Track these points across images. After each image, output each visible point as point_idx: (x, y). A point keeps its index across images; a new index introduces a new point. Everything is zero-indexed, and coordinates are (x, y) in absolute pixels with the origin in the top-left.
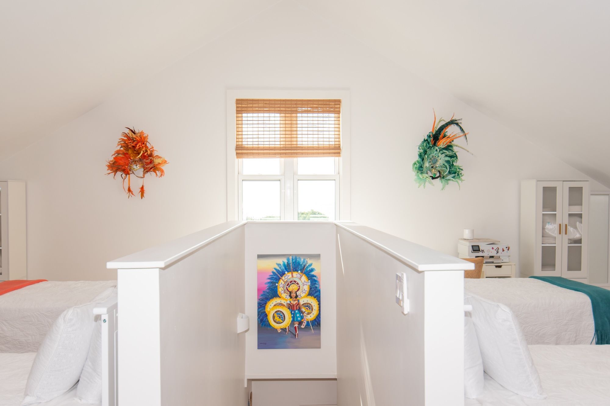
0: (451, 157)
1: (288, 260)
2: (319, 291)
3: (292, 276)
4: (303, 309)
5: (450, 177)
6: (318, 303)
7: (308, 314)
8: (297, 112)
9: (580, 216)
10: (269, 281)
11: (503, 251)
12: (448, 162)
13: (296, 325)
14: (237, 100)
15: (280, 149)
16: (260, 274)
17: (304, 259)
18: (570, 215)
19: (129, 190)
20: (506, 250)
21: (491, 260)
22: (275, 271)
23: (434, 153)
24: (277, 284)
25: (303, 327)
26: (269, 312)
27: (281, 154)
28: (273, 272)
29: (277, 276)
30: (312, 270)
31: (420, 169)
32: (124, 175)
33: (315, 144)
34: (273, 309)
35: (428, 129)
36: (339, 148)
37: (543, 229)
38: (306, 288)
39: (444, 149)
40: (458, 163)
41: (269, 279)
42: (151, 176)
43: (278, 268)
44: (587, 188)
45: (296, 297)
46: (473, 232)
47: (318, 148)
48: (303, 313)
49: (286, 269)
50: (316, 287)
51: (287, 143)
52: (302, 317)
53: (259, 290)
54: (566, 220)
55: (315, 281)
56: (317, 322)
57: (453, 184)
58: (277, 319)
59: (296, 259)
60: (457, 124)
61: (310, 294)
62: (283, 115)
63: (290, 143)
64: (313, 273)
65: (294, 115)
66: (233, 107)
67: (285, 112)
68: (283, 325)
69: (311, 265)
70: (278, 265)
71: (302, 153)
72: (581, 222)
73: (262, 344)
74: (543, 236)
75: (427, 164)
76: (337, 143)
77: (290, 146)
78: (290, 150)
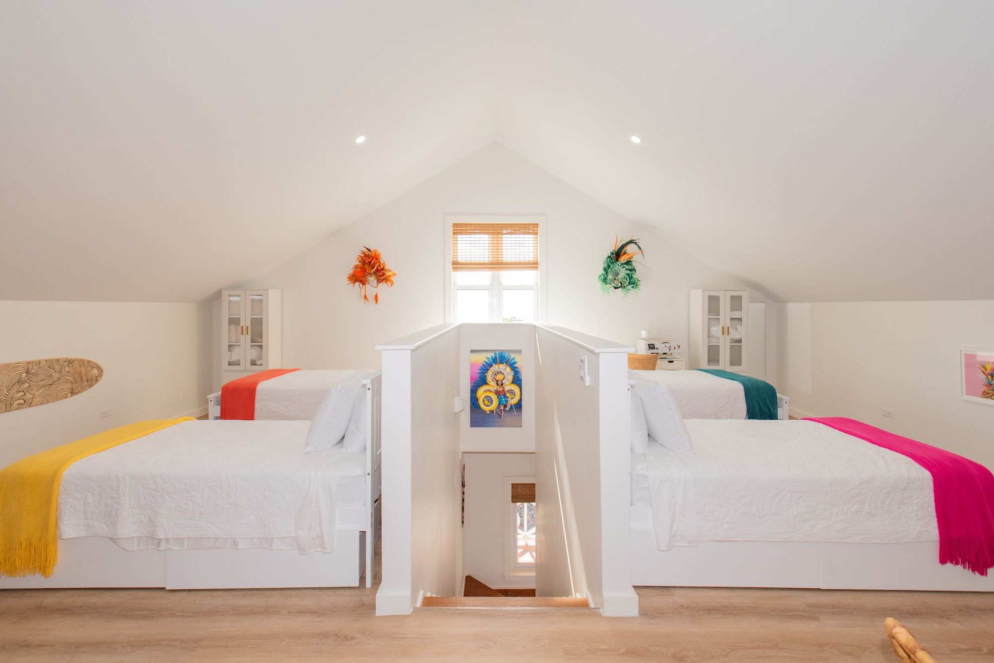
0: (631, 270)
1: (496, 354)
2: (521, 380)
3: (499, 367)
4: (508, 395)
5: (630, 287)
6: (520, 390)
7: (512, 398)
8: (502, 234)
9: (740, 320)
10: (480, 371)
11: (675, 348)
12: (628, 274)
13: (502, 408)
14: (454, 224)
15: (488, 264)
16: (473, 365)
17: (509, 354)
18: (732, 319)
19: (365, 297)
20: (677, 348)
21: (664, 356)
22: (484, 363)
23: (617, 267)
24: (486, 374)
25: (507, 409)
26: (480, 397)
27: (489, 268)
28: (483, 365)
29: (486, 368)
30: (515, 363)
31: (605, 280)
32: (361, 285)
33: (518, 260)
34: (482, 394)
35: (612, 247)
36: (537, 263)
37: (709, 330)
38: (510, 377)
39: (624, 264)
40: (636, 276)
41: (480, 369)
42: (383, 285)
43: (487, 361)
44: (745, 296)
45: (502, 384)
46: (649, 333)
47: (520, 264)
48: (507, 397)
49: (493, 361)
50: (518, 377)
51: (494, 259)
52: (507, 401)
53: (472, 379)
54: (728, 323)
55: (518, 371)
56: (519, 406)
57: (632, 292)
58: (486, 402)
59: (502, 353)
60: (635, 243)
61: (513, 382)
62: (491, 236)
63: (496, 259)
64: (515, 365)
65: (500, 236)
66: (450, 230)
67: (493, 234)
68: (491, 408)
69: (513, 359)
70: (488, 358)
71: (507, 268)
72: (741, 325)
73: (475, 423)
74: (708, 337)
75: (610, 277)
76: (536, 259)
77: (497, 261)
78: (497, 265)
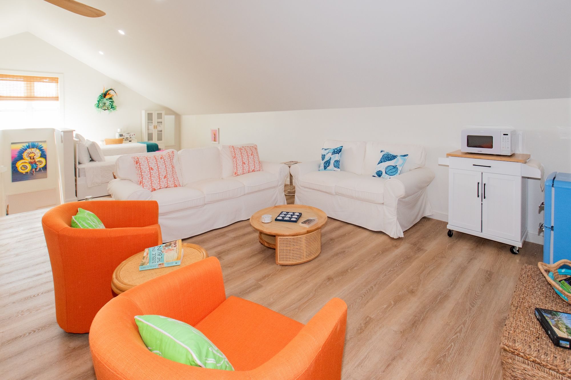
0: (112, 102)
1: (29, 144)
2: (46, 155)
3: (31, 150)
4: (38, 163)
5: (112, 109)
6: (45, 160)
7: (40, 165)
9: (161, 122)
10: (18, 153)
12: (110, 104)
13: (34, 170)
15: (24, 97)
16: (13, 151)
17: (38, 143)
18: (158, 122)
20: (133, 135)
21: (127, 139)
22: (21, 149)
23: (105, 100)
24: (23, 154)
25: (37, 170)
26: (19, 166)
27: (24, 99)
28: (20, 150)
29: (22, 151)
30: (42, 147)
31: (98, 107)
33: (45, 96)
34: (20, 165)
35: (102, 91)
36: (58, 98)
37: (148, 127)
38: (39, 155)
39: (108, 99)
40: (114, 104)
41: (18, 152)
43: (23, 148)
44: (163, 113)
45: (34, 158)
46: (121, 130)
47: (46, 98)
48: (37, 165)
49: (28, 147)
50: (44, 154)
51: (28, 95)
52: (37, 166)
53: (12, 157)
54: (156, 124)
55: (44, 151)
56: (45, 168)
57: (113, 112)
58: (23, 168)
59: (33, 143)
60: (113, 90)
61: (41, 157)
63: (30, 95)
64: (42, 148)
65: (32, 83)
67: (27, 81)
68: (26, 171)
69: (41, 145)
70: (23, 146)
71: (37, 100)
72: (162, 125)
73: (14, 180)
74: (148, 130)
75: (101, 105)
76: (57, 95)
77: (30, 96)
78: (30, 98)
